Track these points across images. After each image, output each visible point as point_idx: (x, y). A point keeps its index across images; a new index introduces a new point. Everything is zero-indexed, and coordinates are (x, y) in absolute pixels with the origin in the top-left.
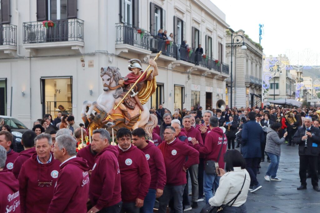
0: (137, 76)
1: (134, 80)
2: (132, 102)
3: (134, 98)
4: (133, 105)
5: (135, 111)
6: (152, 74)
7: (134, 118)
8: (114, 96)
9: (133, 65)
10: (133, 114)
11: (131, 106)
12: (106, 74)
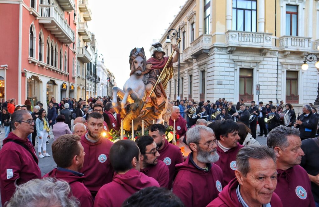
0: (160, 62)
1: (159, 65)
2: (158, 89)
3: (159, 84)
4: (160, 92)
5: (160, 98)
7: (161, 106)
8: (144, 82)
9: (159, 49)
10: (159, 101)
12: (140, 56)
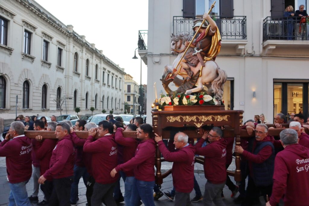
2: (194, 59)
3: (195, 55)
4: (195, 62)
6: (210, 28)
11: (192, 63)
